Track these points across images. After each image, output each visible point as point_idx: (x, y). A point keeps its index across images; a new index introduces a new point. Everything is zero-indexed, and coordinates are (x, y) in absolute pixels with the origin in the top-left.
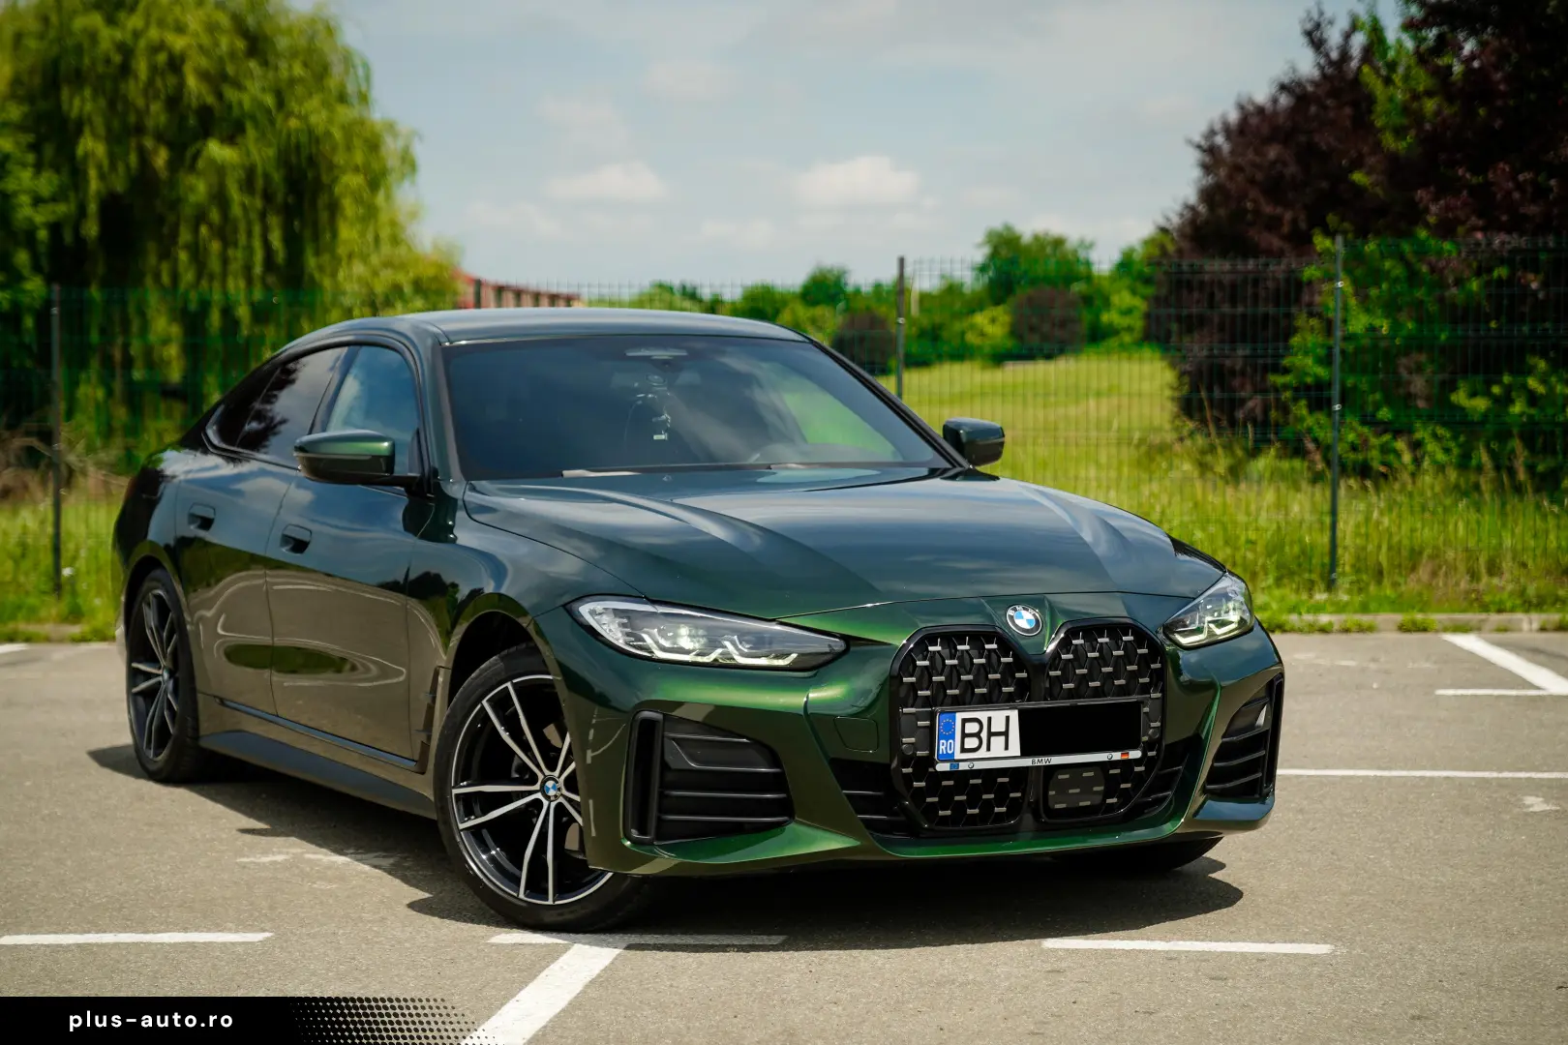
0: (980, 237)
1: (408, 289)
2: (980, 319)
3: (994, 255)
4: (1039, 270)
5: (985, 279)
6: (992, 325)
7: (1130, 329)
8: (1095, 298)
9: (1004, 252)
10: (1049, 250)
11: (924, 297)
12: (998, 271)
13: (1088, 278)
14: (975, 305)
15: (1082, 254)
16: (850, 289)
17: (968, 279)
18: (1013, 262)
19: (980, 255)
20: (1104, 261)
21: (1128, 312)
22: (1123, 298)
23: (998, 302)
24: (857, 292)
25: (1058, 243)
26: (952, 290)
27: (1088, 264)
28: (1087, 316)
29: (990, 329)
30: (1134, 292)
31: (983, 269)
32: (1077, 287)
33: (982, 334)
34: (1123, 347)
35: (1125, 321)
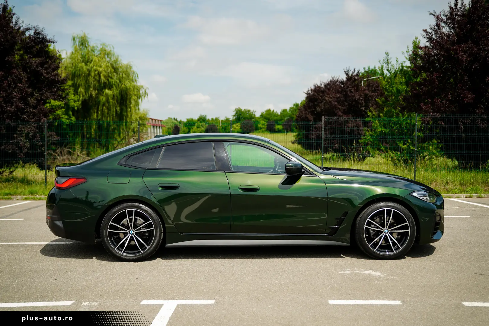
0: (234, 109)
1: (138, 119)
2: (234, 125)
3: (236, 113)
4: (245, 116)
5: (234, 118)
6: (237, 126)
7: (264, 128)
8: (257, 122)
9: (238, 112)
10: (247, 112)
11: (222, 121)
12: (237, 116)
13: (255, 118)
14: (233, 123)
15: (253, 113)
16: (207, 119)
17: (231, 118)
18: (240, 115)
19: (234, 113)
20: (258, 115)
21: (263, 125)
22: (262, 122)
23: (237, 122)
24: (209, 120)
25: (249, 111)
26: (227, 120)
27: (255, 115)
28: (255, 126)
29: (237, 128)
30: (265, 121)
31: (234, 116)
32: (253, 120)
33: (235, 129)
34: (263, 131)
35: (264, 126)
